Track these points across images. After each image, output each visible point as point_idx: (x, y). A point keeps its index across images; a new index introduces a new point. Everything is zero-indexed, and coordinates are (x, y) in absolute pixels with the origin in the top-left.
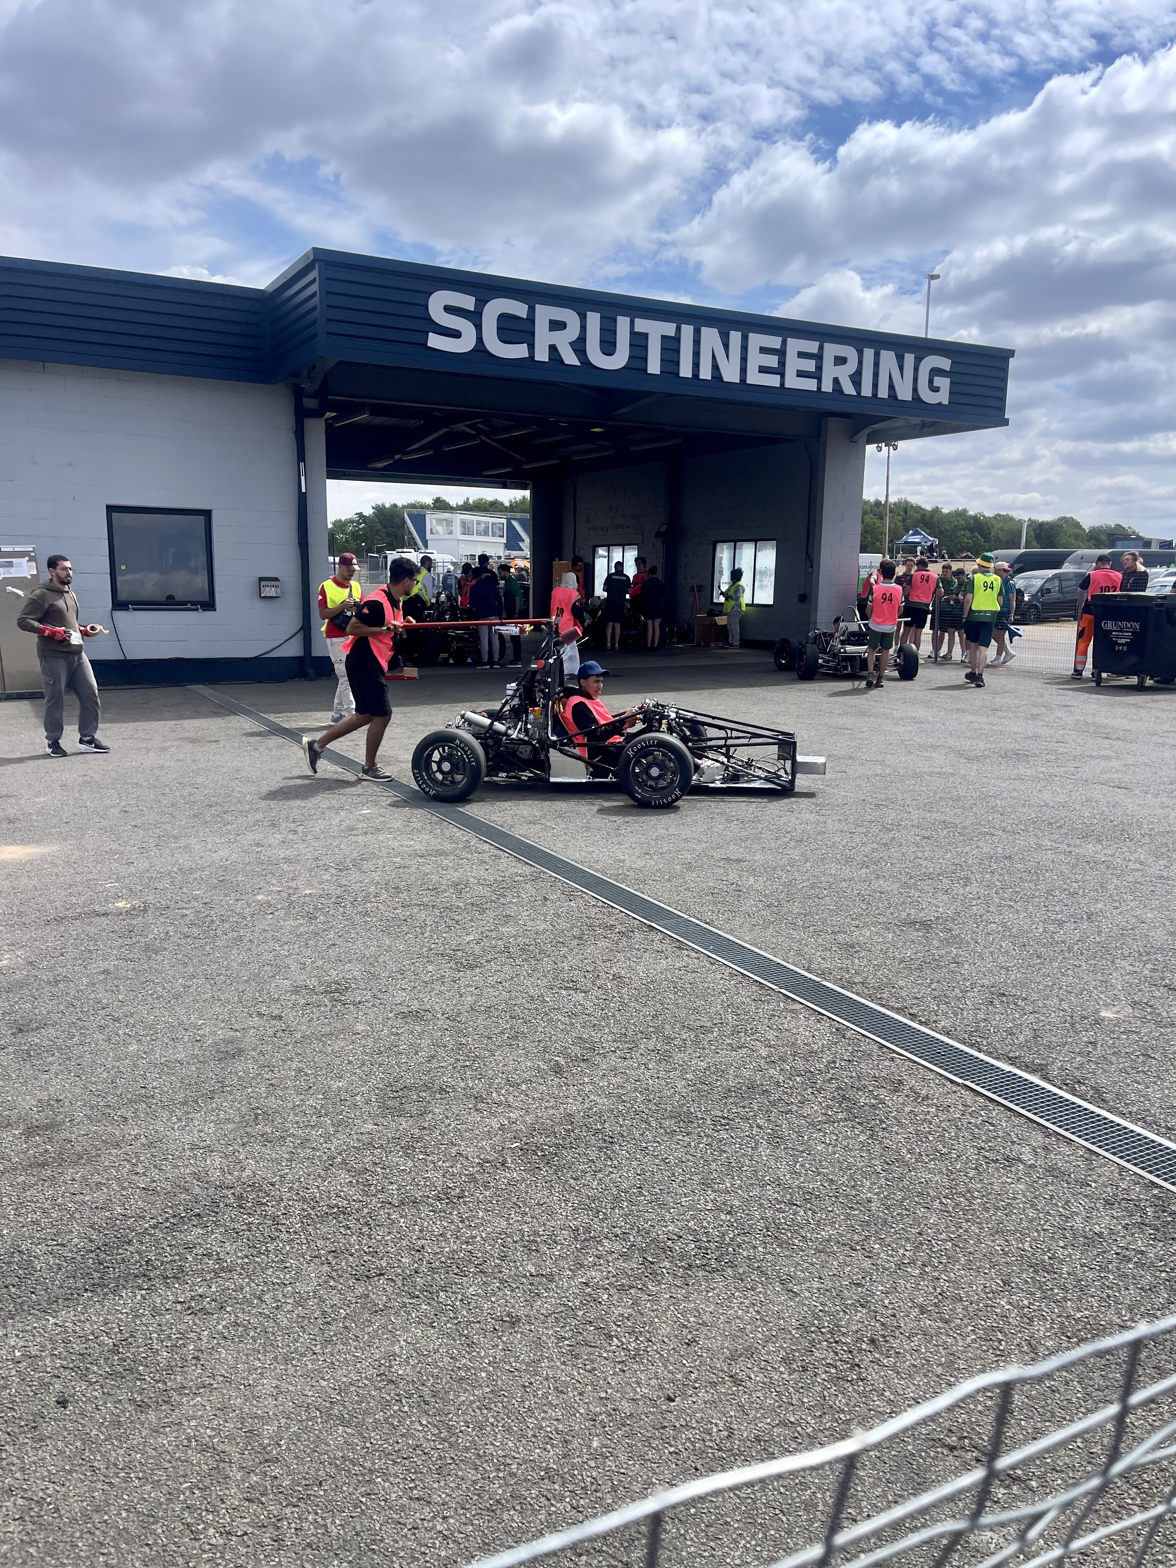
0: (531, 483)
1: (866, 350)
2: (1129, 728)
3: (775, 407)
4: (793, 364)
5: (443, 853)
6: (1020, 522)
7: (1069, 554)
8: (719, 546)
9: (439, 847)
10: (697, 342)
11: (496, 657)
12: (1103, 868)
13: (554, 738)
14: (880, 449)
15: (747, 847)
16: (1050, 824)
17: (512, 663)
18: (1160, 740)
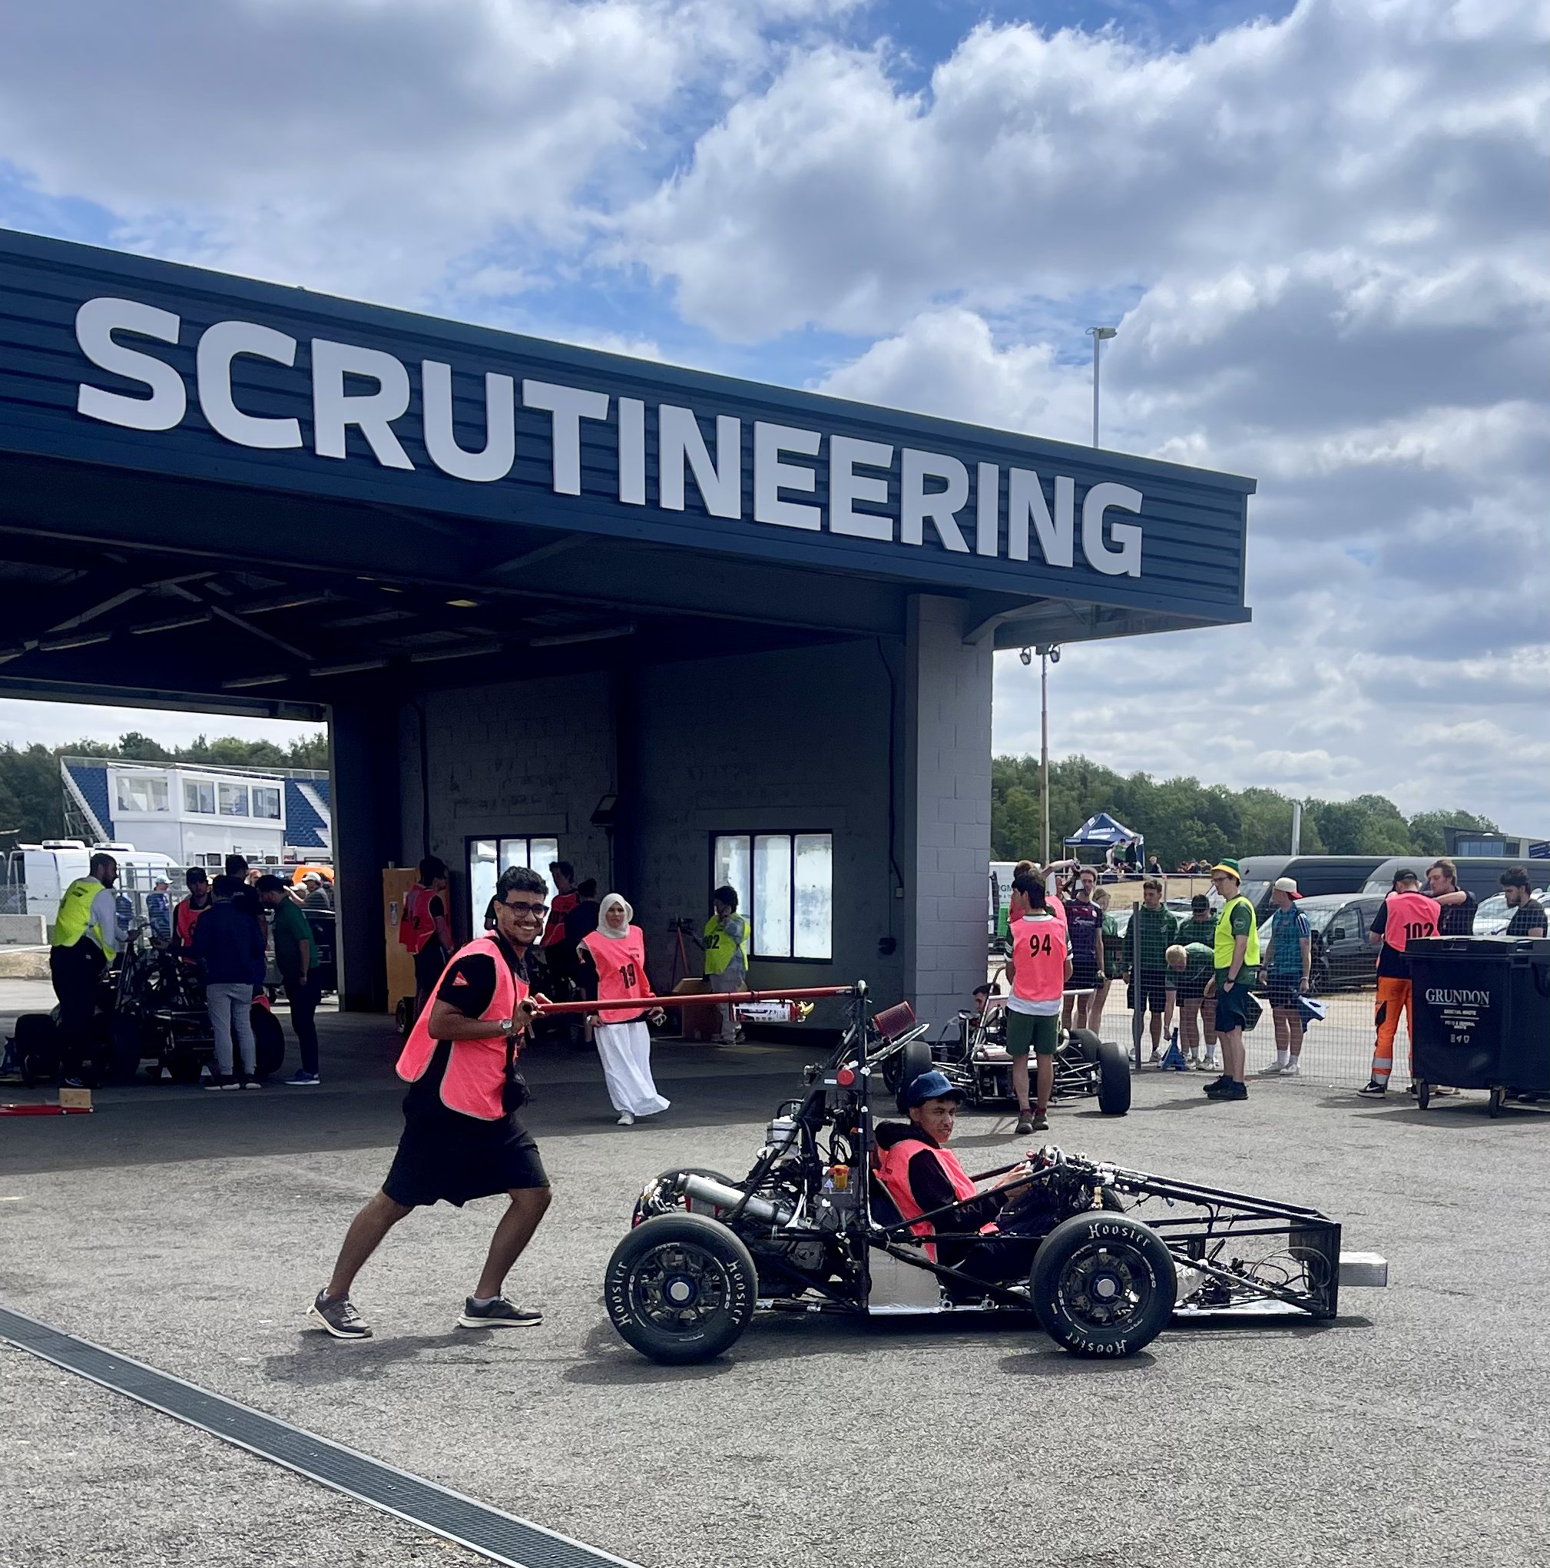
0: (329, 708)
1: (982, 465)
2: (1471, 1184)
3: (818, 571)
4: (845, 488)
5: (139, 1473)
6: (1291, 803)
7: (1374, 866)
8: (721, 843)
9: (132, 1461)
10: (652, 435)
11: (251, 1067)
12: (1419, 1439)
13: (877, 1226)
14: (1027, 660)
15: (775, 1432)
16: (1331, 1363)
17: (299, 1077)
18: (1525, 1205)
